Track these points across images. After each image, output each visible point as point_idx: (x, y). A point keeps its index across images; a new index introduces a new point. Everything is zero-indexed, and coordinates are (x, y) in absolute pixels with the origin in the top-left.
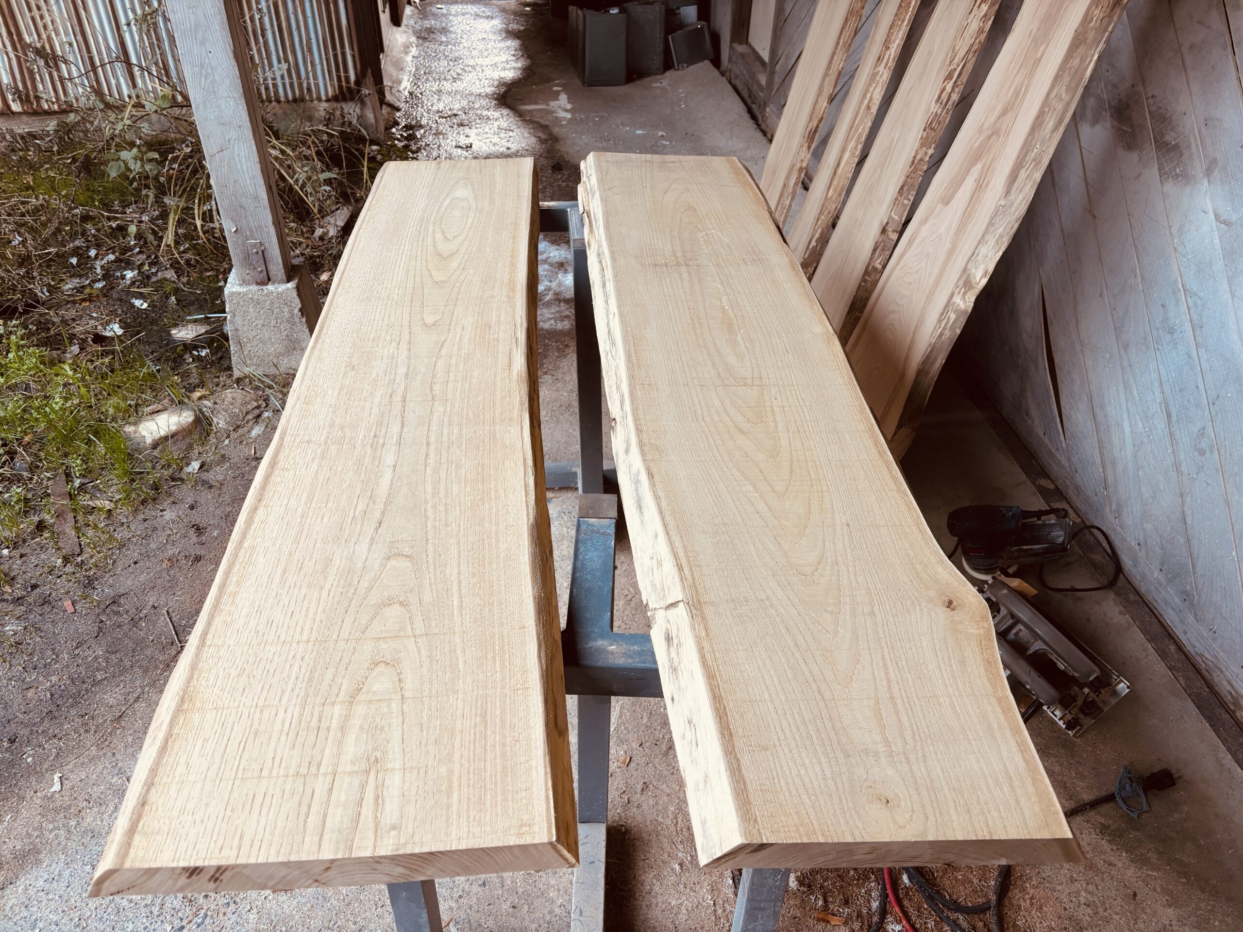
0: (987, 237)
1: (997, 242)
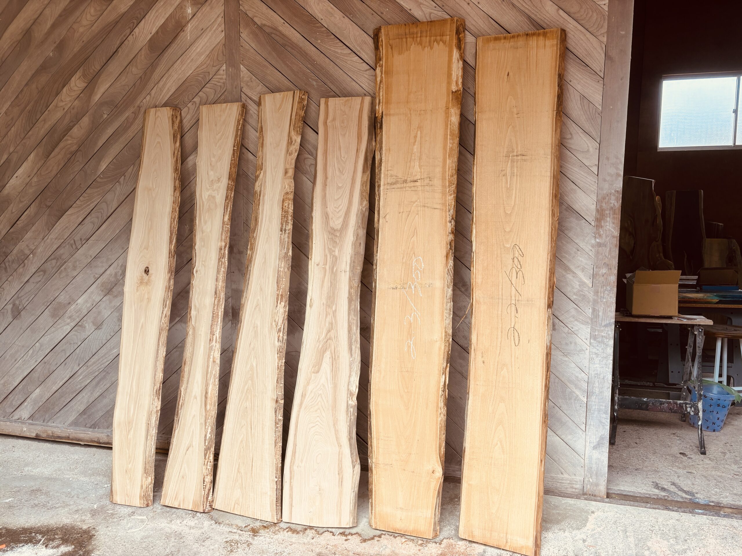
0: (352, 374)
1: (356, 373)
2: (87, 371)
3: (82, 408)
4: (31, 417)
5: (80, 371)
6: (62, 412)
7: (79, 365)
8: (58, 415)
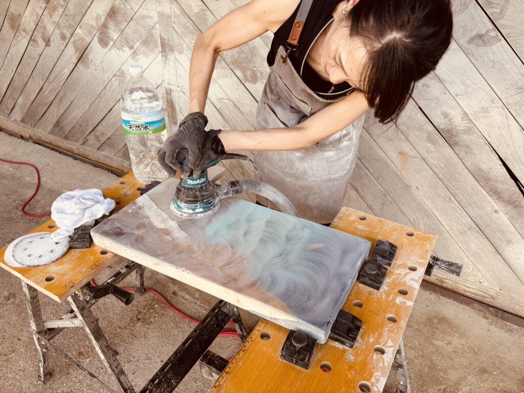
2: (50, 86)
3: (55, 120)
4: (22, 121)
5: (45, 86)
6: (41, 121)
7: (43, 80)
8: (40, 122)
